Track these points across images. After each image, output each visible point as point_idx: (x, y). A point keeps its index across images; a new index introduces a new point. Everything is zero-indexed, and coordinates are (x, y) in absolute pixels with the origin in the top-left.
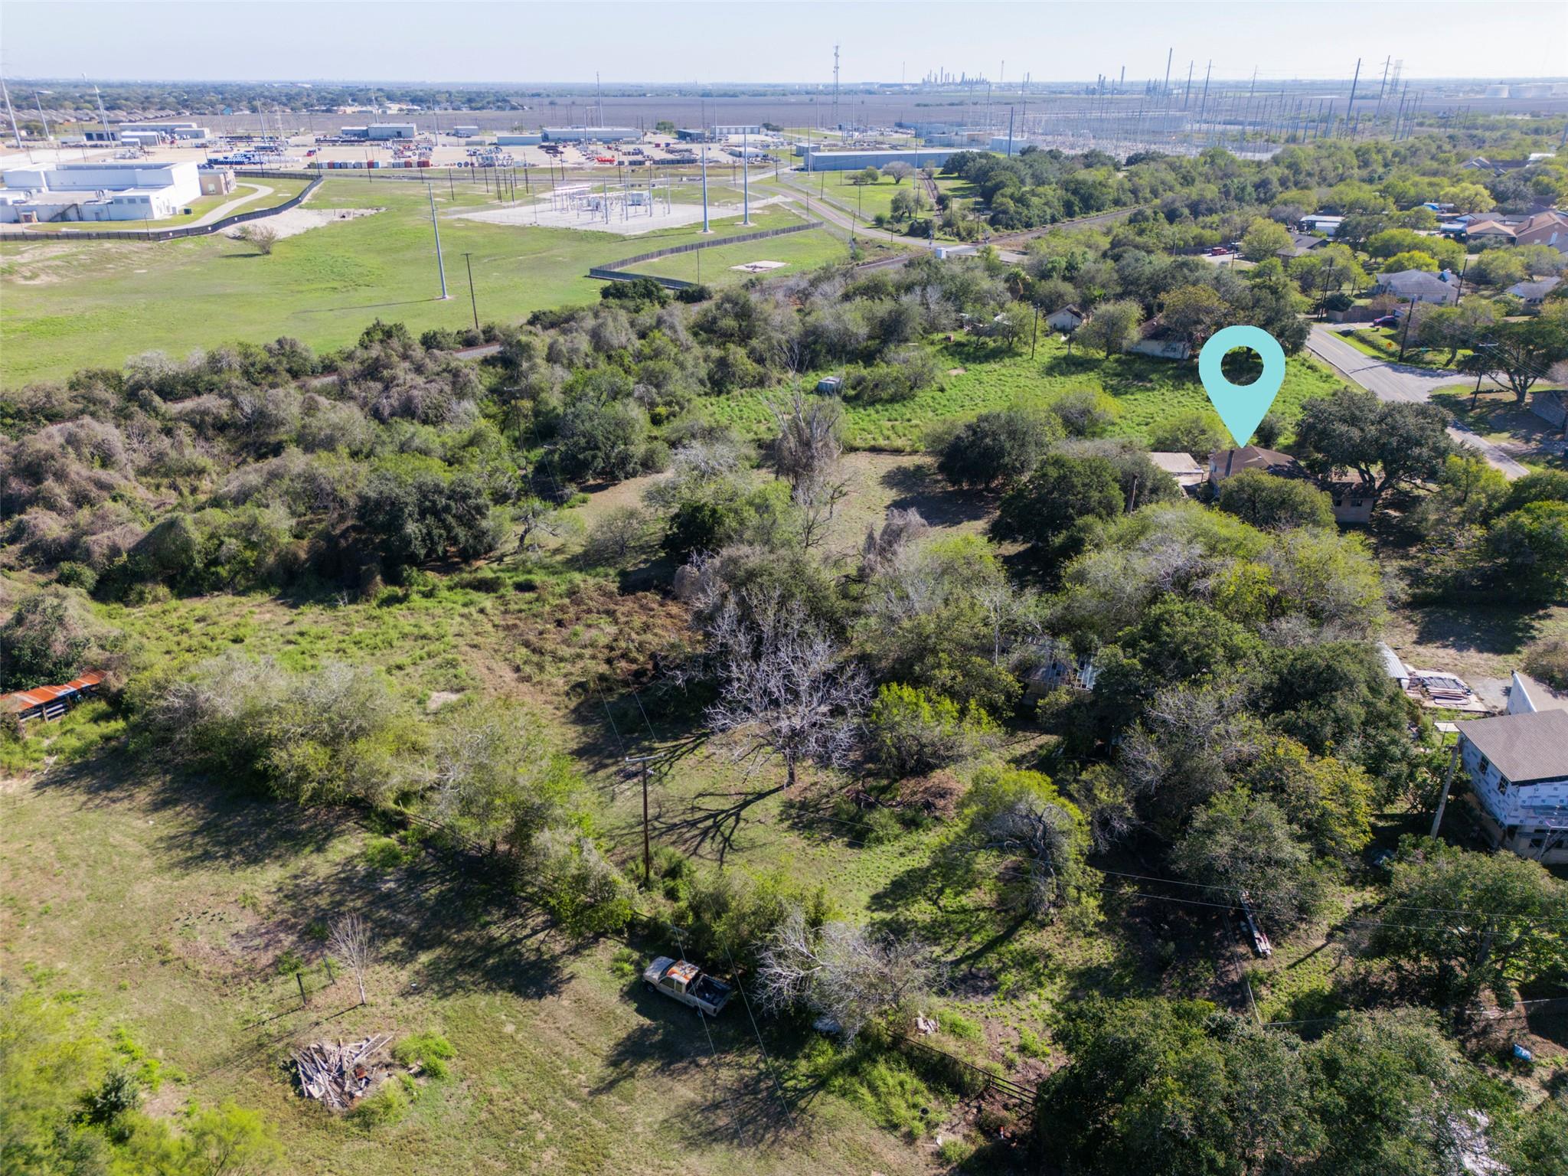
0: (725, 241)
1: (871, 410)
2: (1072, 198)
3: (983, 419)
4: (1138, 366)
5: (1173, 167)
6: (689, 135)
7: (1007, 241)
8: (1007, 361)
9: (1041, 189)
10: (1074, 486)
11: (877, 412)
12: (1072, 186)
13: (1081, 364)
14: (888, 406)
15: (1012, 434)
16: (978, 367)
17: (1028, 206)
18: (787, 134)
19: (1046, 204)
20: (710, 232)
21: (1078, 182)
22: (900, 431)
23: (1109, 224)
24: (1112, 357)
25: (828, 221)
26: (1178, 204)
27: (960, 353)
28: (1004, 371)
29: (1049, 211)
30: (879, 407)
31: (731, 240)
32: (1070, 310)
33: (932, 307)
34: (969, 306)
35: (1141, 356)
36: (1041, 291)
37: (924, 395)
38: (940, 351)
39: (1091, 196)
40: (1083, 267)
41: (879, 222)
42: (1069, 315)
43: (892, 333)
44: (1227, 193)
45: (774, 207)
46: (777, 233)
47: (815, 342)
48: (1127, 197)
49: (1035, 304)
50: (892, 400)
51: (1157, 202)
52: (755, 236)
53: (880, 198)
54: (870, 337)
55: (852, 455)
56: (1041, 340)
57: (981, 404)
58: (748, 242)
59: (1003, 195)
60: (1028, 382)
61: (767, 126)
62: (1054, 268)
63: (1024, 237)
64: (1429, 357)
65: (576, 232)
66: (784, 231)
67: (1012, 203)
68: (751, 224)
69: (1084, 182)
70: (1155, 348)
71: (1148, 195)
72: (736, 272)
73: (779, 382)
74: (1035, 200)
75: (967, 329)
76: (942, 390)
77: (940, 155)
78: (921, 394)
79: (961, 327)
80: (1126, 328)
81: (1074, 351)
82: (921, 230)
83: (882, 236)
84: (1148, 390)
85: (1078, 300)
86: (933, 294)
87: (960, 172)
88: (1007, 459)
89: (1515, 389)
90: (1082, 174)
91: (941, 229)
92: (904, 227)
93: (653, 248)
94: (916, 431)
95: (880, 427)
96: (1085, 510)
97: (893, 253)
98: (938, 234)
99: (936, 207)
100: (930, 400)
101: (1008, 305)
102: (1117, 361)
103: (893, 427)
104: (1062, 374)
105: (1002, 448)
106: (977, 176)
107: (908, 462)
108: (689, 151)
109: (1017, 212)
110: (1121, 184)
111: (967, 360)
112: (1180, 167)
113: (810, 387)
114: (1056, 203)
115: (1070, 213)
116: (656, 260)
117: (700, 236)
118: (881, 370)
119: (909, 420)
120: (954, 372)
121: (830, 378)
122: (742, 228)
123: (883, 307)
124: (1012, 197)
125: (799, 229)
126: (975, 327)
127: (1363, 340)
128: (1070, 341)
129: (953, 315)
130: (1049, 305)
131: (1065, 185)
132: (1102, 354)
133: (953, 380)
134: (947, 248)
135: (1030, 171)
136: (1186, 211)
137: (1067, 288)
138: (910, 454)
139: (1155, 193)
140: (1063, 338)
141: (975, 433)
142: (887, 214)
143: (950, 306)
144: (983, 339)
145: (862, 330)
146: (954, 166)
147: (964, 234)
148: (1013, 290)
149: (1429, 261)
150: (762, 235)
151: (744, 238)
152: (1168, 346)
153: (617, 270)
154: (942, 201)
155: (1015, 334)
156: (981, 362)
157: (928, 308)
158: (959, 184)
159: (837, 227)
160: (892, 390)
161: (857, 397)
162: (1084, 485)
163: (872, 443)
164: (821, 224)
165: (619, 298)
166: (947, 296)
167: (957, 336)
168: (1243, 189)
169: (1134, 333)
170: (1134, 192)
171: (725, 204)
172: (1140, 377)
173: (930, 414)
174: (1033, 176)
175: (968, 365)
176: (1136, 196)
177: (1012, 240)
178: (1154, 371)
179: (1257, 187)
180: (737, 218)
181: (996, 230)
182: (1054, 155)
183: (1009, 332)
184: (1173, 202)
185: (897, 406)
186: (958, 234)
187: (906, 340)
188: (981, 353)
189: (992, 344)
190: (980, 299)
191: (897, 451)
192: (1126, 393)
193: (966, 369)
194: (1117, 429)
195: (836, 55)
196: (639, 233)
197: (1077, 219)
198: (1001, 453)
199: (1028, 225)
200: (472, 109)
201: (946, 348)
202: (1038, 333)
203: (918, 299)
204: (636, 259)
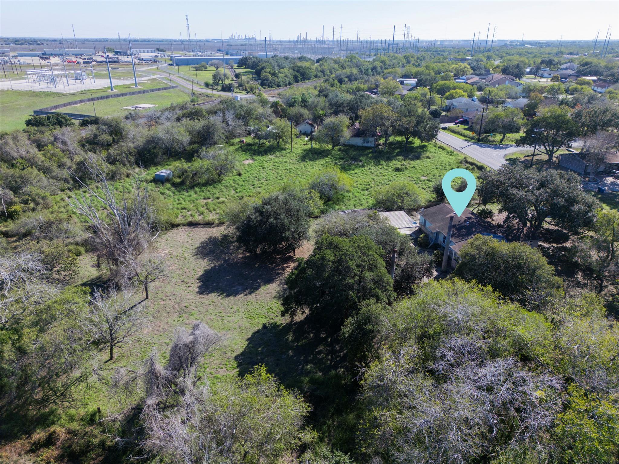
0: (122, 95)
1: (192, 193)
2: (297, 74)
3: (267, 202)
4: (352, 153)
5: (336, 62)
6: (120, 52)
7: (270, 92)
8: (278, 154)
9: (282, 70)
10: (348, 268)
11: (196, 193)
12: (296, 68)
13: (320, 153)
14: (204, 188)
15: (290, 213)
16: (261, 158)
17: (277, 77)
18: (167, 53)
19: (285, 76)
20: (114, 91)
21: (298, 67)
22: (211, 206)
23: (315, 84)
24: (336, 148)
25: (181, 85)
26: (342, 76)
27: (250, 150)
28: (276, 160)
29: (287, 80)
30: (197, 189)
31: (126, 94)
32: (307, 123)
33: (230, 123)
34: (251, 122)
35: (351, 146)
36: (291, 113)
37: (228, 179)
38: (237, 150)
39: (305, 73)
40: (310, 101)
41: (207, 85)
42: (307, 125)
43: (205, 139)
44: (361, 72)
45: (153, 80)
46: (152, 91)
47: (155, 148)
48: (320, 74)
49: (289, 119)
50: (207, 184)
51: (333, 76)
52: (140, 92)
53: (207, 76)
54: (191, 143)
55: (175, 230)
56: (295, 140)
57: (265, 183)
58: (136, 96)
59: (265, 72)
60: (292, 166)
61: (158, 50)
62: (295, 101)
63: (277, 91)
64: (491, 138)
65: (34, 92)
66: (156, 90)
67: (270, 76)
68: (139, 87)
69: (301, 67)
70: (359, 141)
71: (329, 74)
72: (125, 110)
73: (128, 176)
74: (280, 75)
75: (253, 135)
76: (240, 174)
77: (236, 59)
78: (226, 178)
79: (249, 134)
80: (342, 131)
81: (314, 146)
82: (227, 88)
83: (209, 91)
84: (361, 166)
85: (311, 116)
86: (230, 115)
87: (245, 65)
88: (287, 233)
89: (547, 153)
90: (299, 64)
91: (237, 88)
92: (219, 88)
93: (78, 98)
94: (223, 206)
95: (197, 206)
96: (366, 294)
97: (213, 99)
98: (236, 90)
99: (235, 79)
100: (232, 182)
101: (274, 121)
102: (340, 150)
103: (206, 204)
104: (310, 160)
105: (283, 224)
106: (253, 65)
107: (217, 232)
108: (117, 58)
109: (273, 80)
110: (317, 68)
111: (254, 154)
112: (339, 62)
113: (150, 178)
114: (290, 76)
115: (297, 81)
116: (78, 105)
117: (109, 92)
118: (197, 164)
119: (218, 198)
120: (247, 162)
121: (164, 171)
122: (134, 89)
123: (198, 125)
124: (270, 73)
125: (165, 89)
126: (256, 134)
127: (453, 131)
128: (311, 140)
129: (243, 128)
130: (297, 120)
131: (293, 69)
132: (330, 147)
133: (247, 167)
134: (241, 96)
135: (277, 64)
136: (346, 79)
137: (304, 111)
138: (218, 225)
139: (331, 72)
140: (307, 139)
141: (261, 213)
142: (211, 82)
143: (241, 122)
144: (262, 141)
145: (186, 139)
146: (242, 63)
147: (249, 90)
148: (276, 112)
149: (464, 94)
150: (144, 92)
151: (133, 93)
152: (364, 140)
153: (52, 111)
154: (237, 76)
155: (281, 137)
156: (262, 155)
157: (227, 124)
158: (245, 70)
159: (186, 88)
160: (205, 177)
161: (182, 183)
162: (358, 266)
163: (190, 219)
164: (177, 87)
165: (37, 126)
166: (238, 117)
167: (247, 140)
168: (367, 70)
169: (347, 134)
170: (323, 72)
171: (127, 79)
172: (355, 159)
173: (233, 192)
174: (278, 66)
175: (255, 157)
176: (324, 74)
177: (272, 92)
178: (363, 155)
179: (372, 69)
180: (132, 85)
181: (264, 88)
182: (286, 58)
183: (277, 136)
184: (340, 75)
185: (210, 188)
186: (246, 90)
187: (215, 143)
188: (262, 149)
189: (268, 144)
190: (259, 118)
191: (209, 224)
192: (349, 170)
193: (254, 160)
194: (350, 194)
195: (187, 19)
196: (72, 92)
197: (300, 83)
198: (283, 228)
199: (279, 86)
200: (16, 44)
201: (241, 147)
202: (293, 137)
203: (221, 119)
204: (65, 105)
